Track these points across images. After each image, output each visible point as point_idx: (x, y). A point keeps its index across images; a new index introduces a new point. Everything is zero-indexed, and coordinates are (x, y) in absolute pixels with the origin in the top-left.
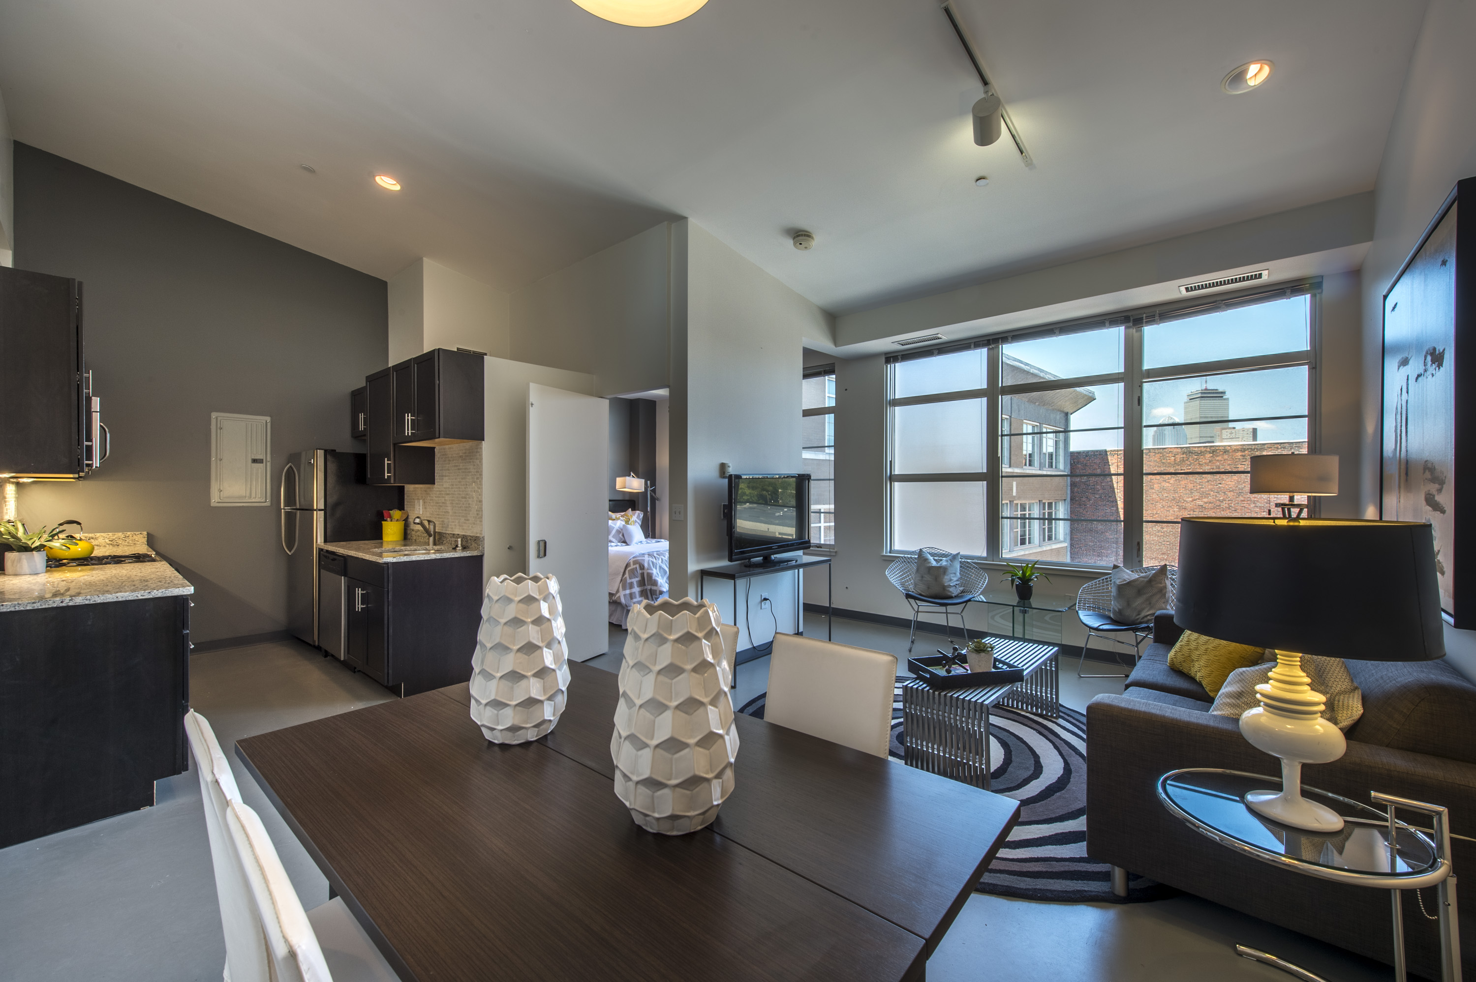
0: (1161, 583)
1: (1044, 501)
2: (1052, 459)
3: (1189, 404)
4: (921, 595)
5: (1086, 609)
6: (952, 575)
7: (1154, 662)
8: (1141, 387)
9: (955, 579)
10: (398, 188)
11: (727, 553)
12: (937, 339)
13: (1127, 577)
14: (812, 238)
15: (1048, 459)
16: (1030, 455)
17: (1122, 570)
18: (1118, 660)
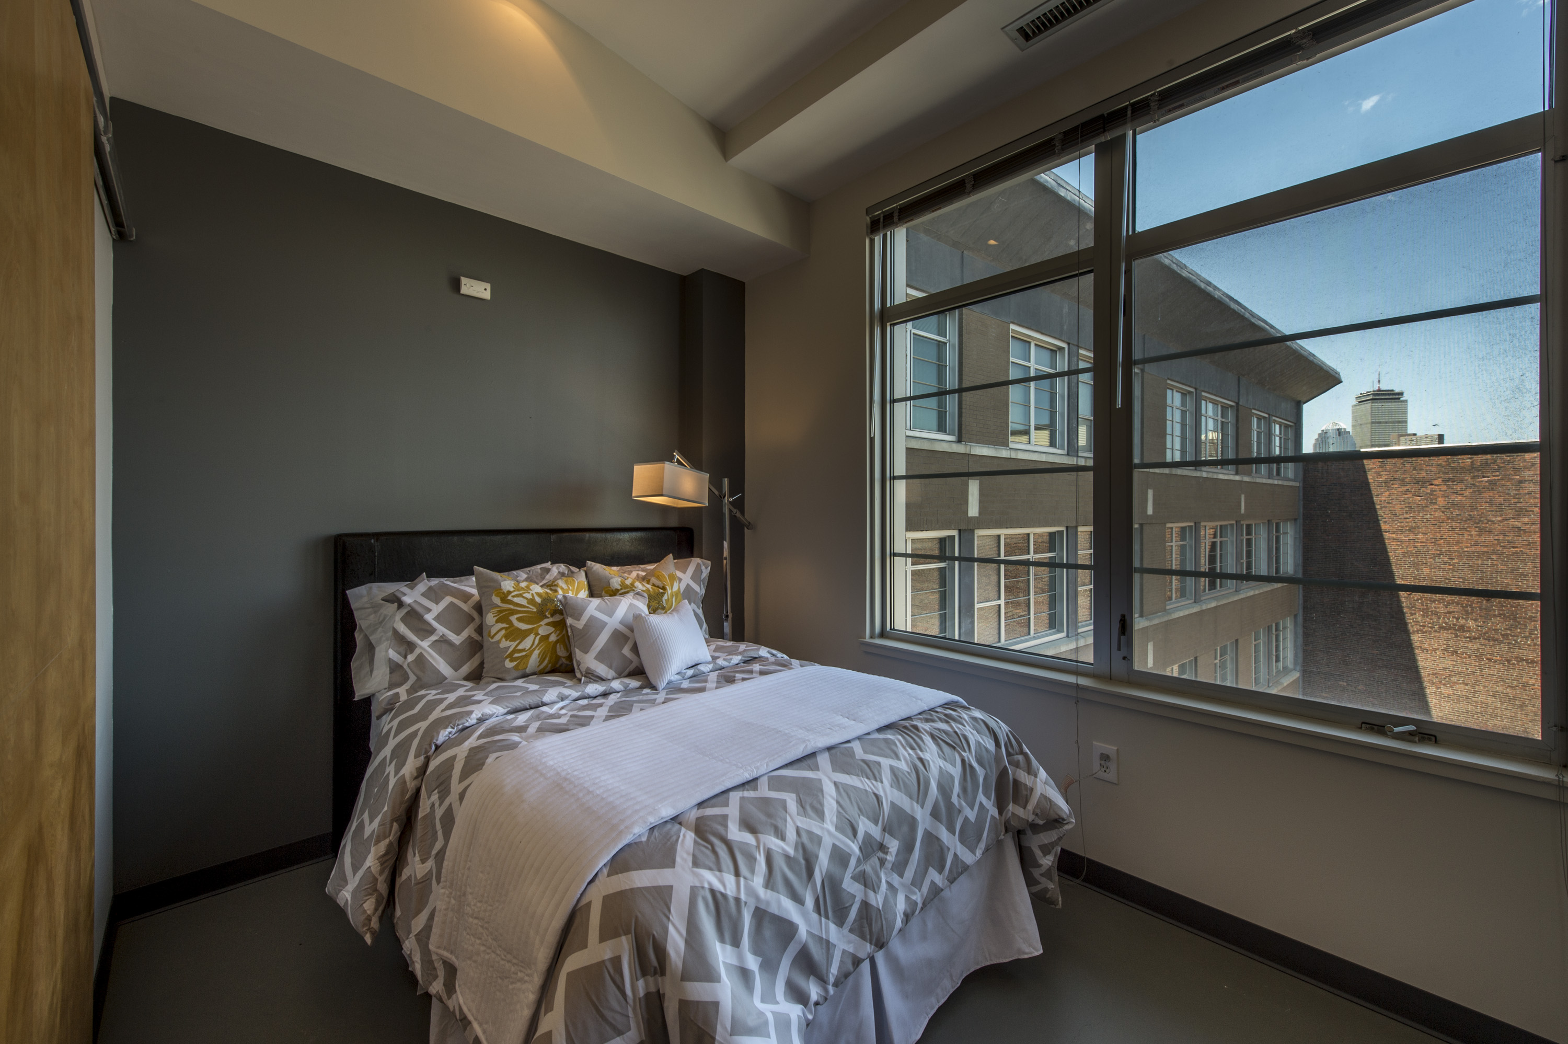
3: (1358, 407)
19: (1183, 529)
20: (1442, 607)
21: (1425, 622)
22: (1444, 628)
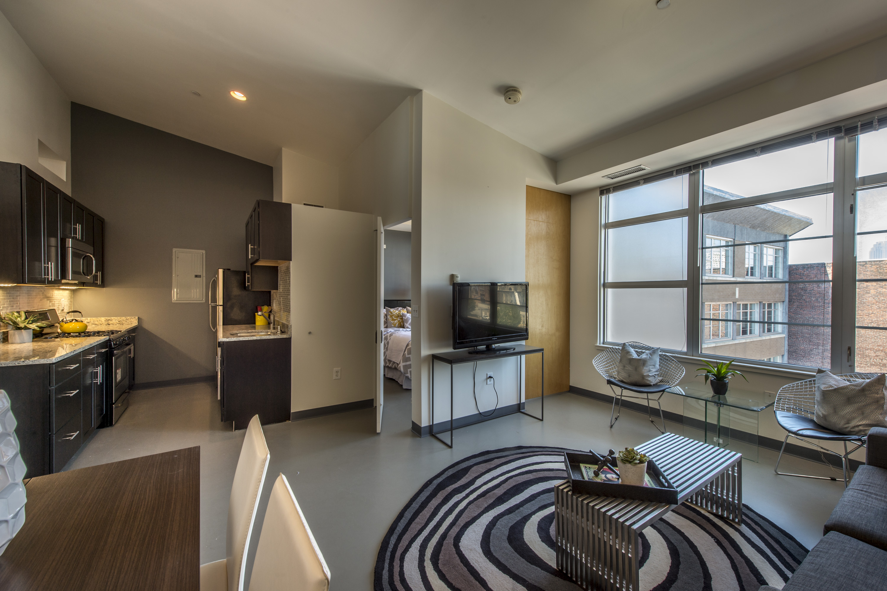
0: (877, 393)
1: (764, 302)
2: (772, 271)
4: (622, 382)
5: (785, 409)
6: (651, 367)
7: (867, 496)
8: (854, 195)
9: (654, 370)
10: (244, 99)
11: (452, 342)
12: (641, 170)
13: (834, 383)
14: (519, 92)
15: (768, 271)
16: (752, 268)
17: (828, 376)
18: (824, 459)
19: (727, 305)
20: (872, 353)
21: (862, 361)
22: (874, 365)
